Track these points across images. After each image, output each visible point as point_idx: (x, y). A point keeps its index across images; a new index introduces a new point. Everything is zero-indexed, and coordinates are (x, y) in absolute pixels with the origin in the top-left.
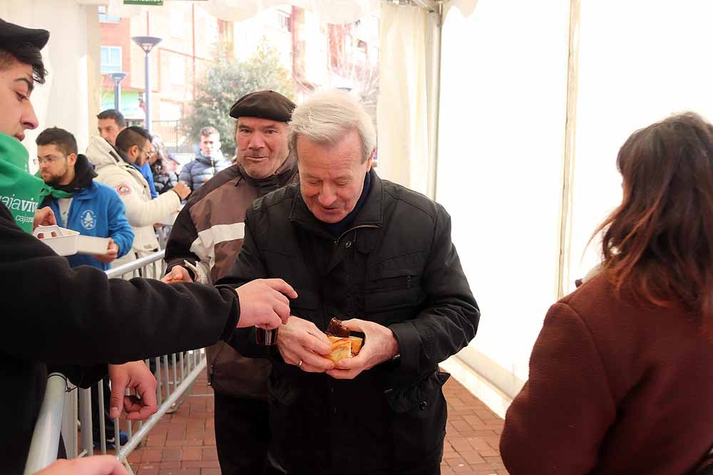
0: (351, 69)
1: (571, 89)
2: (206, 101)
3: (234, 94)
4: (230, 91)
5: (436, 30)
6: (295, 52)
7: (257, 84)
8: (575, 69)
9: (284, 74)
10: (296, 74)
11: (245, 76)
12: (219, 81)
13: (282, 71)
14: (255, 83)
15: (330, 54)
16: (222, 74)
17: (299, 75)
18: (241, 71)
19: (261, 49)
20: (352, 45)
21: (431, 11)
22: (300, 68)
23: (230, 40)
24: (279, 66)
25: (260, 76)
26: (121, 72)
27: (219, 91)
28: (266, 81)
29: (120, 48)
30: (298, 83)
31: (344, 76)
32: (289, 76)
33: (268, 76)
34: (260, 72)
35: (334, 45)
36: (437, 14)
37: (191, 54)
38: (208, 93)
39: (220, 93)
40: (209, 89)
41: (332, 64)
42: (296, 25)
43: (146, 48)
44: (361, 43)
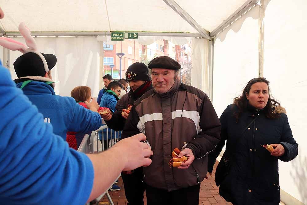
0: (183, 62)
5: (212, 46)
8: (262, 56)
15: (176, 58)
20: (183, 55)
21: (210, 40)
23: (146, 54)
26: (113, 65)
29: (113, 58)
36: (212, 41)
37: (134, 59)
43: (120, 57)
44: (186, 55)
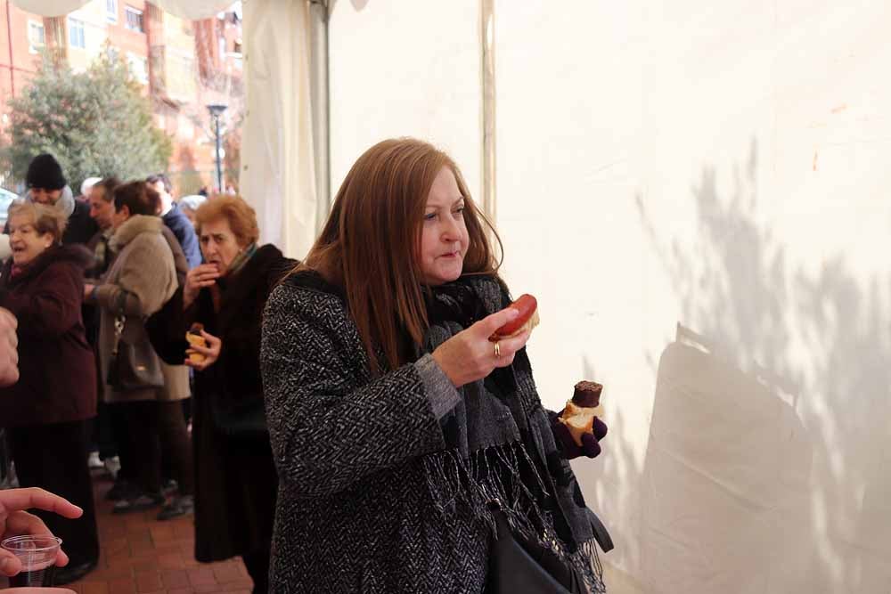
0: (225, 80)
1: (488, 97)
2: (28, 127)
3: (67, 116)
4: (60, 112)
5: (321, 27)
6: (152, 60)
7: (99, 103)
8: (491, 72)
9: (138, 90)
10: (154, 88)
11: (82, 92)
12: (45, 99)
13: (135, 86)
14: (95, 101)
15: (197, 63)
16: (50, 90)
17: (158, 91)
18: (75, 85)
19: (105, 57)
20: (226, 50)
22: (159, 81)
23: (61, 45)
24: (131, 78)
25: (101, 91)
27: (46, 112)
28: (110, 98)
30: (157, 101)
31: (217, 89)
32: (144, 93)
33: (113, 91)
34: (102, 85)
35: (204, 51)
36: (321, 6)
37: (8, 63)
38: (30, 116)
39: (47, 115)
40: (32, 111)
41: (201, 74)
42: (152, 24)
44: (237, 47)
